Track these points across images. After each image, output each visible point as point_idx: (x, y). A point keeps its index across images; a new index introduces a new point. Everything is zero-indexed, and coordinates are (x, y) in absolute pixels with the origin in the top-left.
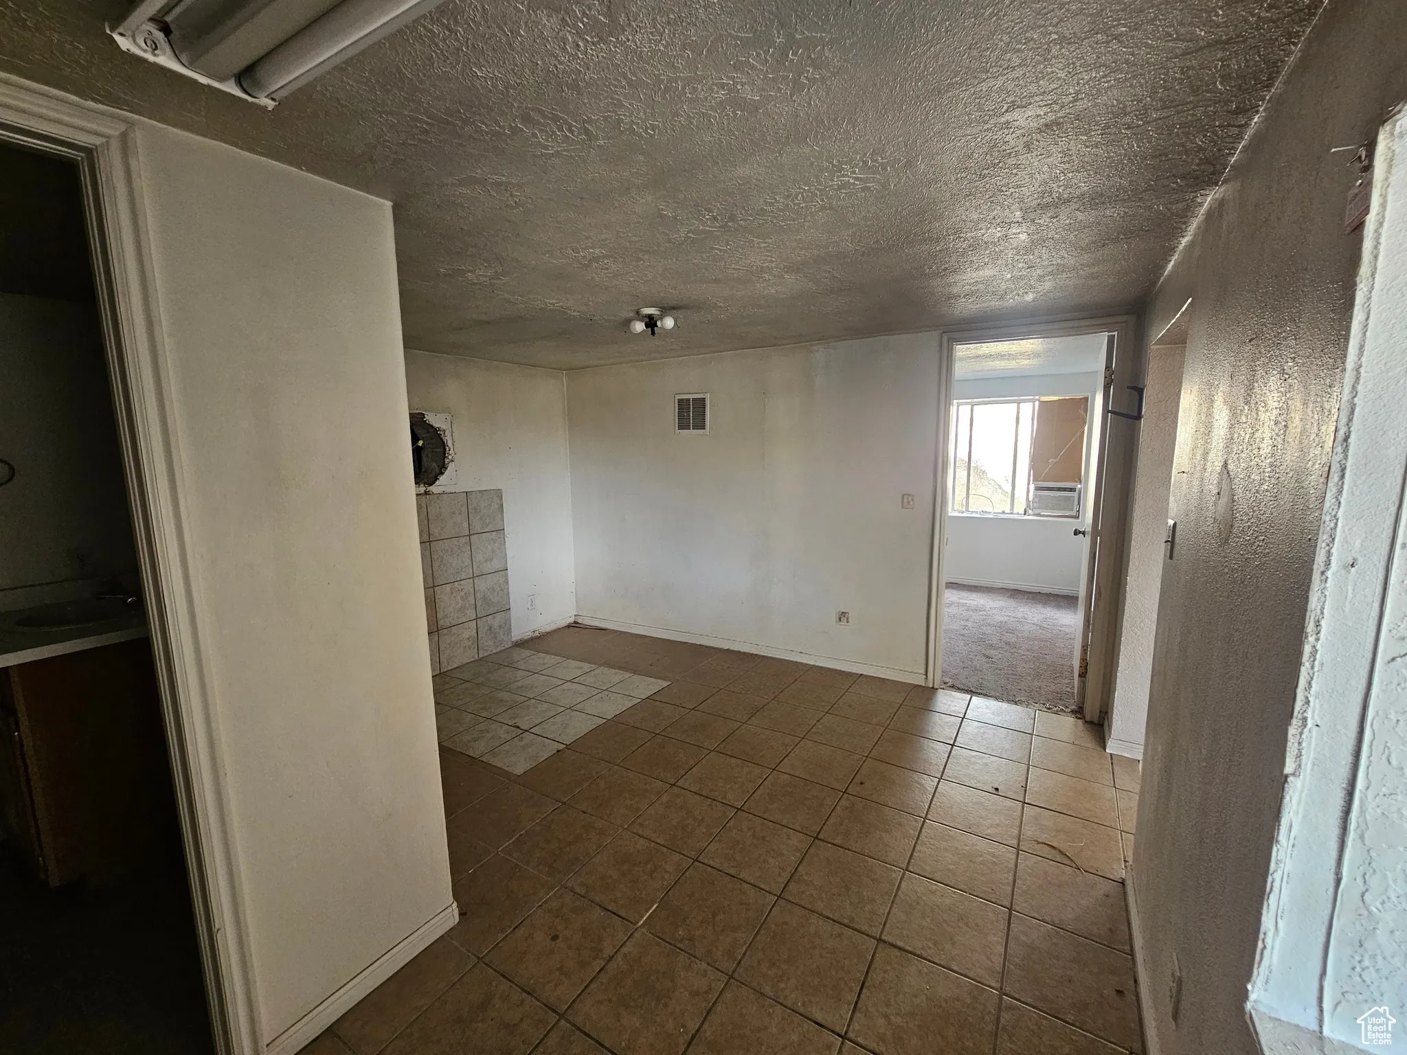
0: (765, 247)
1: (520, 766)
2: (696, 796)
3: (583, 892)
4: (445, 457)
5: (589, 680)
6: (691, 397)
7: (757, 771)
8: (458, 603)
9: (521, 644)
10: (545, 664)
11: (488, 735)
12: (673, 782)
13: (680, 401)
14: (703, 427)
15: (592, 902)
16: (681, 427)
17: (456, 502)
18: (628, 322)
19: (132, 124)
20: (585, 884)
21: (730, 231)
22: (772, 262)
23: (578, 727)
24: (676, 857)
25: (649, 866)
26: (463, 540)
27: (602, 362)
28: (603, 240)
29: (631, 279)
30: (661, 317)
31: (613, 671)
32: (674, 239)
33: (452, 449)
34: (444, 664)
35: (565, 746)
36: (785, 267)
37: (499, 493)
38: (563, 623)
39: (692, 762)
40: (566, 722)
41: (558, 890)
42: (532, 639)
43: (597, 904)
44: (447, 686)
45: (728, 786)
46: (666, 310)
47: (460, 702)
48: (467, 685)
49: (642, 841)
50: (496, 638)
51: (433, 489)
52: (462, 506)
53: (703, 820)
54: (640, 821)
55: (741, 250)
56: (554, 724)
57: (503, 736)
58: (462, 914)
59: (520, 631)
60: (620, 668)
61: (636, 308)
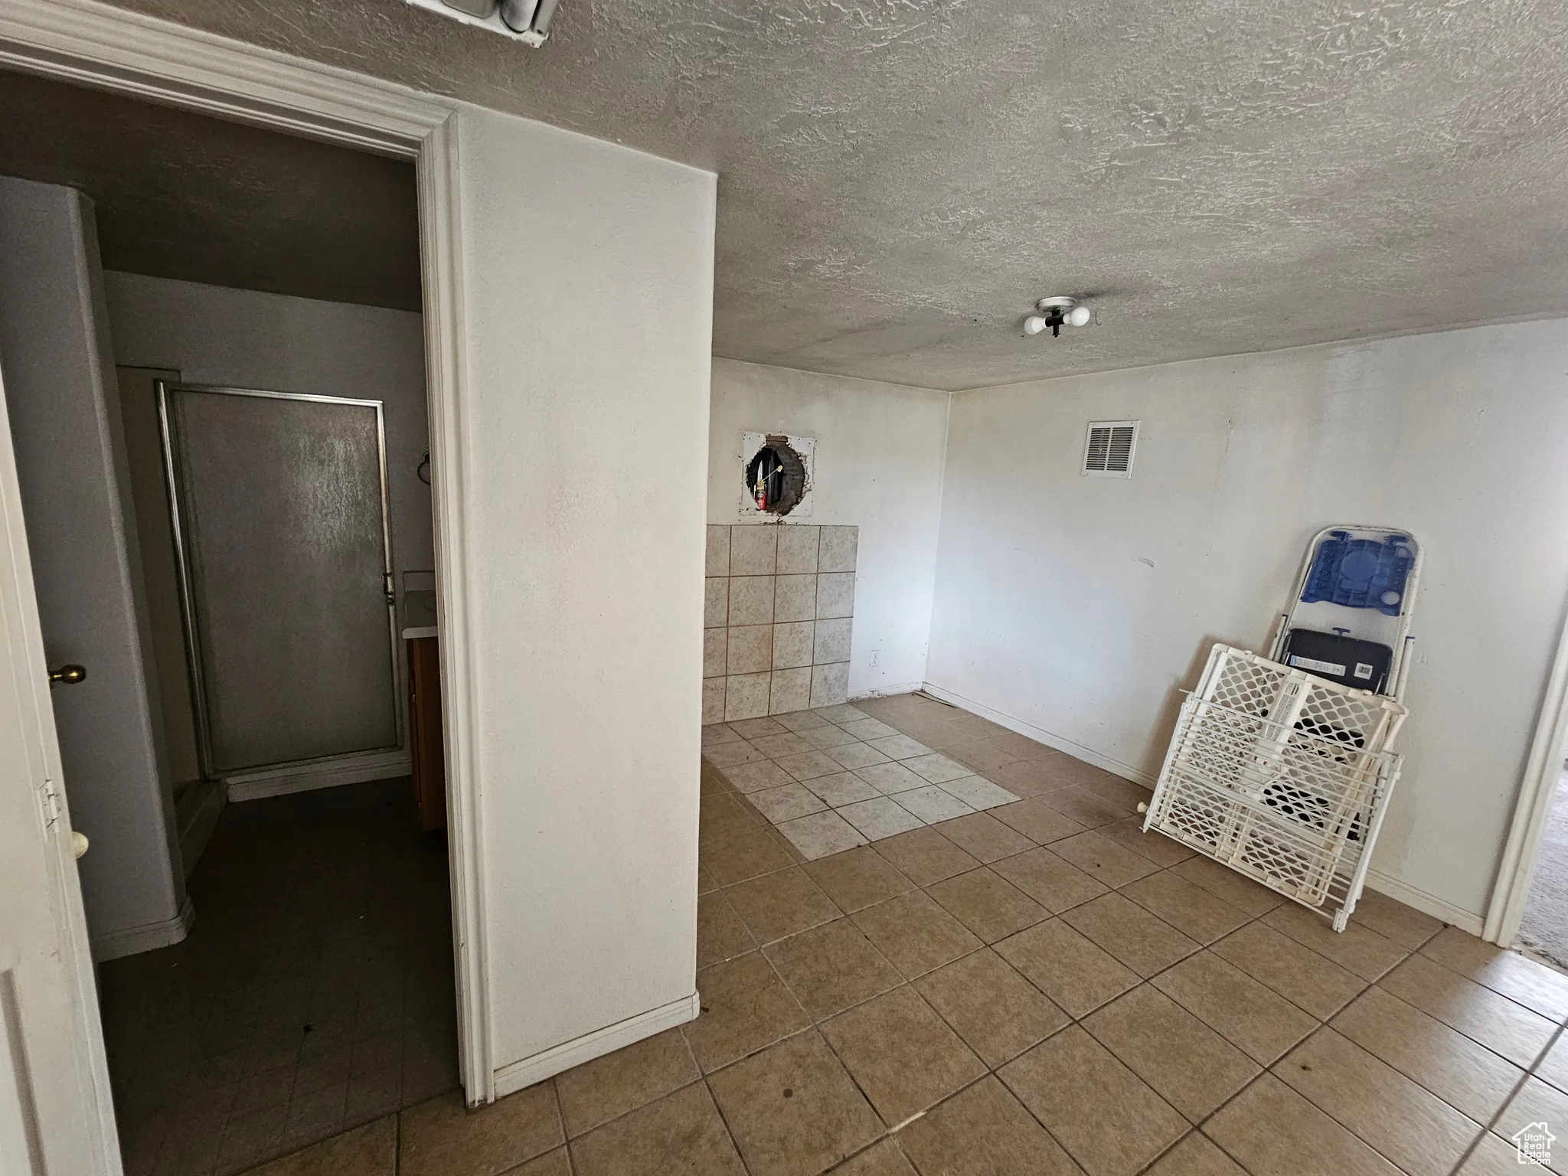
0: (1254, 167)
1: (813, 851)
2: (1016, 975)
3: (837, 1046)
4: (803, 486)
5: (919, 766)
6: (1112, 426)
7: (1120, 973)
8: (795, 645)
9: (854, 703)
10: (875, 733)
11: (792, 801)
12: (989, 940)
13: (1094, 431)
14: (1124, 468)
15: (845, 1067)
16: (1091, 466)
17: (807, 535)
18: (1022, 321)
19: (454, 110)
20: (841, 1037)
21: (1187, 143)
22: (1265, 194)
23: (889, 823)
24: (967, 1055)
25: (927, 1050)
26: (810, 578)
27: (994, 380)
28: (978, 193)
29: (1025, 253)
30: (1071, 309)
31: (951, 762)
32: (1086, 174)
33: (811, 478)
34: (773, 708)
35: (868, 842)
36: (1293, 202)
37: (854, 531)
38: (909, 689)
39: (1021, 922)
40: (878, 812)
41: (809, 1030)
42: (870, 699)
43: (849, 1073)
44: (771, 732)
45: (1067, 979)
46: (1079, 299)
47: (777, 755)
48: (789, 736)
49: (929, 1012)
50: (830, 690)
51: (785, 518)
52: (814, 540)
53: (1019, 1014)
54: (932, 979)
55: (1208, 180)
56: (864, 810)
57: (807, 807)
58: (703, 1009)
59: (858, 688)
60: (960, 761)
61: (1034, 299)
